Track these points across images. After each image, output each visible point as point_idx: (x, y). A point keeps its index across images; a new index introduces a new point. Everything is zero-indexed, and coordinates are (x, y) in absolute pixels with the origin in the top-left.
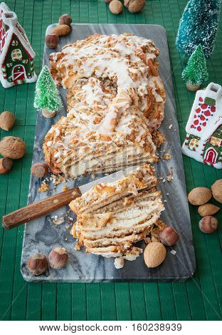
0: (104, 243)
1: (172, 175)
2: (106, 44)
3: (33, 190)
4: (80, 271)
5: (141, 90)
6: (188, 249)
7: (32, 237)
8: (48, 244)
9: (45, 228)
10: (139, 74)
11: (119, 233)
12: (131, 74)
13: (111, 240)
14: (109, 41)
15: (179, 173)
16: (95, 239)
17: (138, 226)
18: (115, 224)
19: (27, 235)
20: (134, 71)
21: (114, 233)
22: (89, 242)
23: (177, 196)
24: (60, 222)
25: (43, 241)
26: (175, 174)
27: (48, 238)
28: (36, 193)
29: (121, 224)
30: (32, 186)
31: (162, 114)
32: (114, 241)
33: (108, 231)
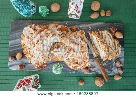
0: (118, 50)
1: (88, 26)
2: (32, 45)
3: (93, 72)
4: (121, 57)
5: (60, 33)
6: (115, 25)
7: (110, 72)
8: (113, 67)
9: (107, 68)
10: (53, 33)
11: (114, 45)
12: (53, 36)
13: (116, 48)
14: (31, 44)
15: (87, 24)
16: (116, 53)
17: (112, 39)
18: (111, 46)
19: (109, 74)
20: (51, 35)
21: (114, 47)
22: (117, 55)
23: (97, 26)
24: (105, 64)
25: (111, 68)
26: (88, 25)
27: (111, 67)
28: (94, 72)
29: (111, 45)
30: (91, 73)
31: (65, 26)
32: (117, 47)
33: (114, 48)
